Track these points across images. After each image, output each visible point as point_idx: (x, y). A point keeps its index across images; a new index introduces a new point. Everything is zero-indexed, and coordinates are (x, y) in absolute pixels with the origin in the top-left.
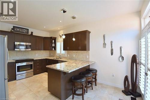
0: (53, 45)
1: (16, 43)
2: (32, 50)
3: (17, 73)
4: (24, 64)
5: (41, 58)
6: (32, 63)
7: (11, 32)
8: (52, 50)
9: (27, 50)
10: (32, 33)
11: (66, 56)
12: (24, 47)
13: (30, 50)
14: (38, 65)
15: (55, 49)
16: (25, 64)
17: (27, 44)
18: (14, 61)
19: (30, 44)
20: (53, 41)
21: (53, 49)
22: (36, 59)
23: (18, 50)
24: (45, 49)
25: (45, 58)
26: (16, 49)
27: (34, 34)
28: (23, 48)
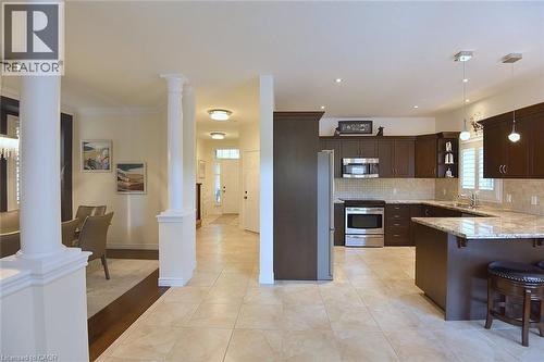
0: (449, 160)
1: (347, 161)
2: (380, 177)
3: (348, 230)
4: (363, 211)
5: (405, 202)
6: (381, 212)
7: (336, 136)
8: (444, 176)
9: (370, 176)
10: (381, 129)
11: (499, 198)
12: (361, 170)
13: (377, 176)
14: (397, 221)
15: (456, 173)
16: (365, 213)
17: (370, 161)
18: (341, 202)
19: (375, 161)
20: (449, 147)
21: (449, 173)
22: (392, 202)
23: (349, 176)
24: (420, 173)
25: (419, 202)
26: (345, 176)
27: (386, 133)
28: (358, 172)
